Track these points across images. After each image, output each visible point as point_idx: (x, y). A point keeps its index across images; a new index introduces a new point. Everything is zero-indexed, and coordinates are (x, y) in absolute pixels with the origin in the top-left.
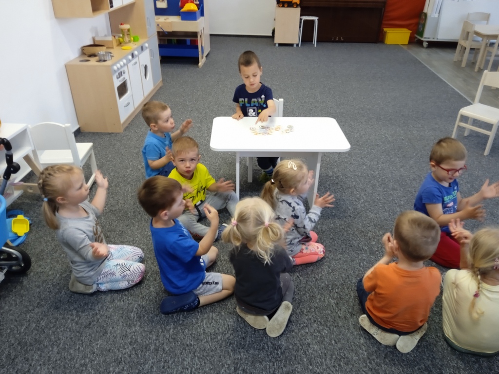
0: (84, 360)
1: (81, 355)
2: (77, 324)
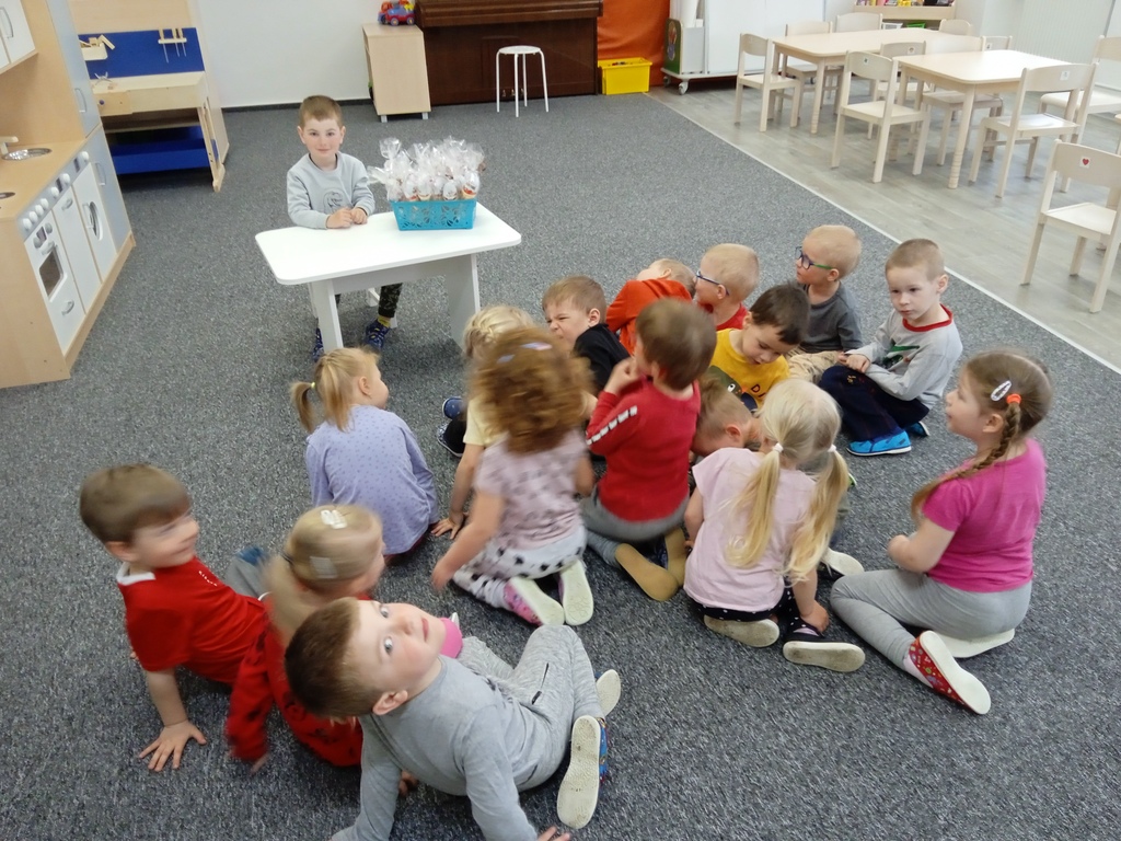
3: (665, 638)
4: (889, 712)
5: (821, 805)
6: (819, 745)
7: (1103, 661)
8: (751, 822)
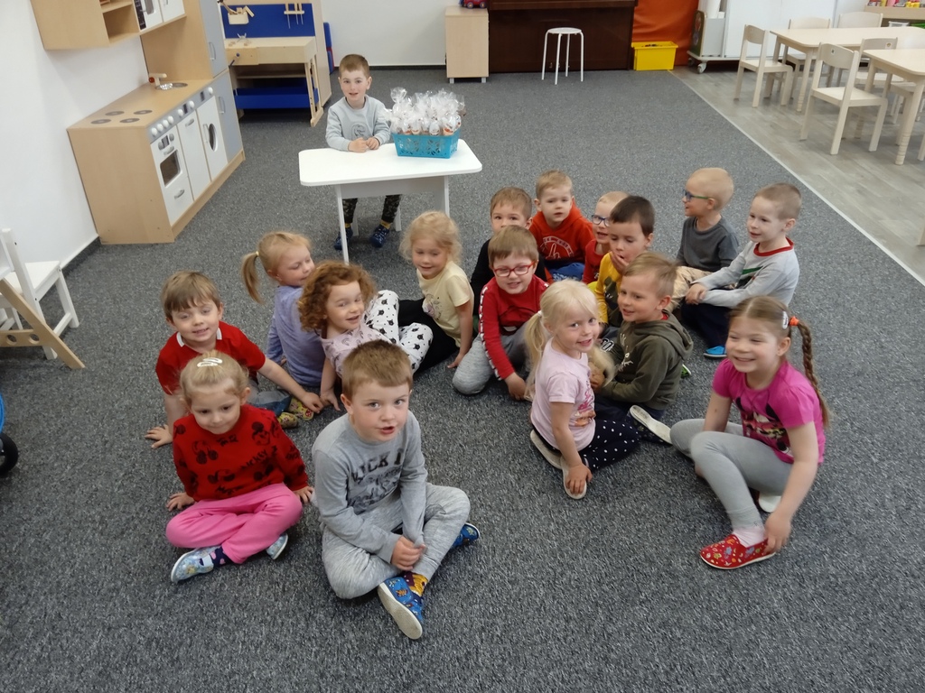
0: (114, 582)
1: (109, 577)
2: (102, 534)
3: (500, 454)
4: (639, 524)
5: (559, 570)
6: (577, 535)
7: (829, 520)
8: (506, 572)
